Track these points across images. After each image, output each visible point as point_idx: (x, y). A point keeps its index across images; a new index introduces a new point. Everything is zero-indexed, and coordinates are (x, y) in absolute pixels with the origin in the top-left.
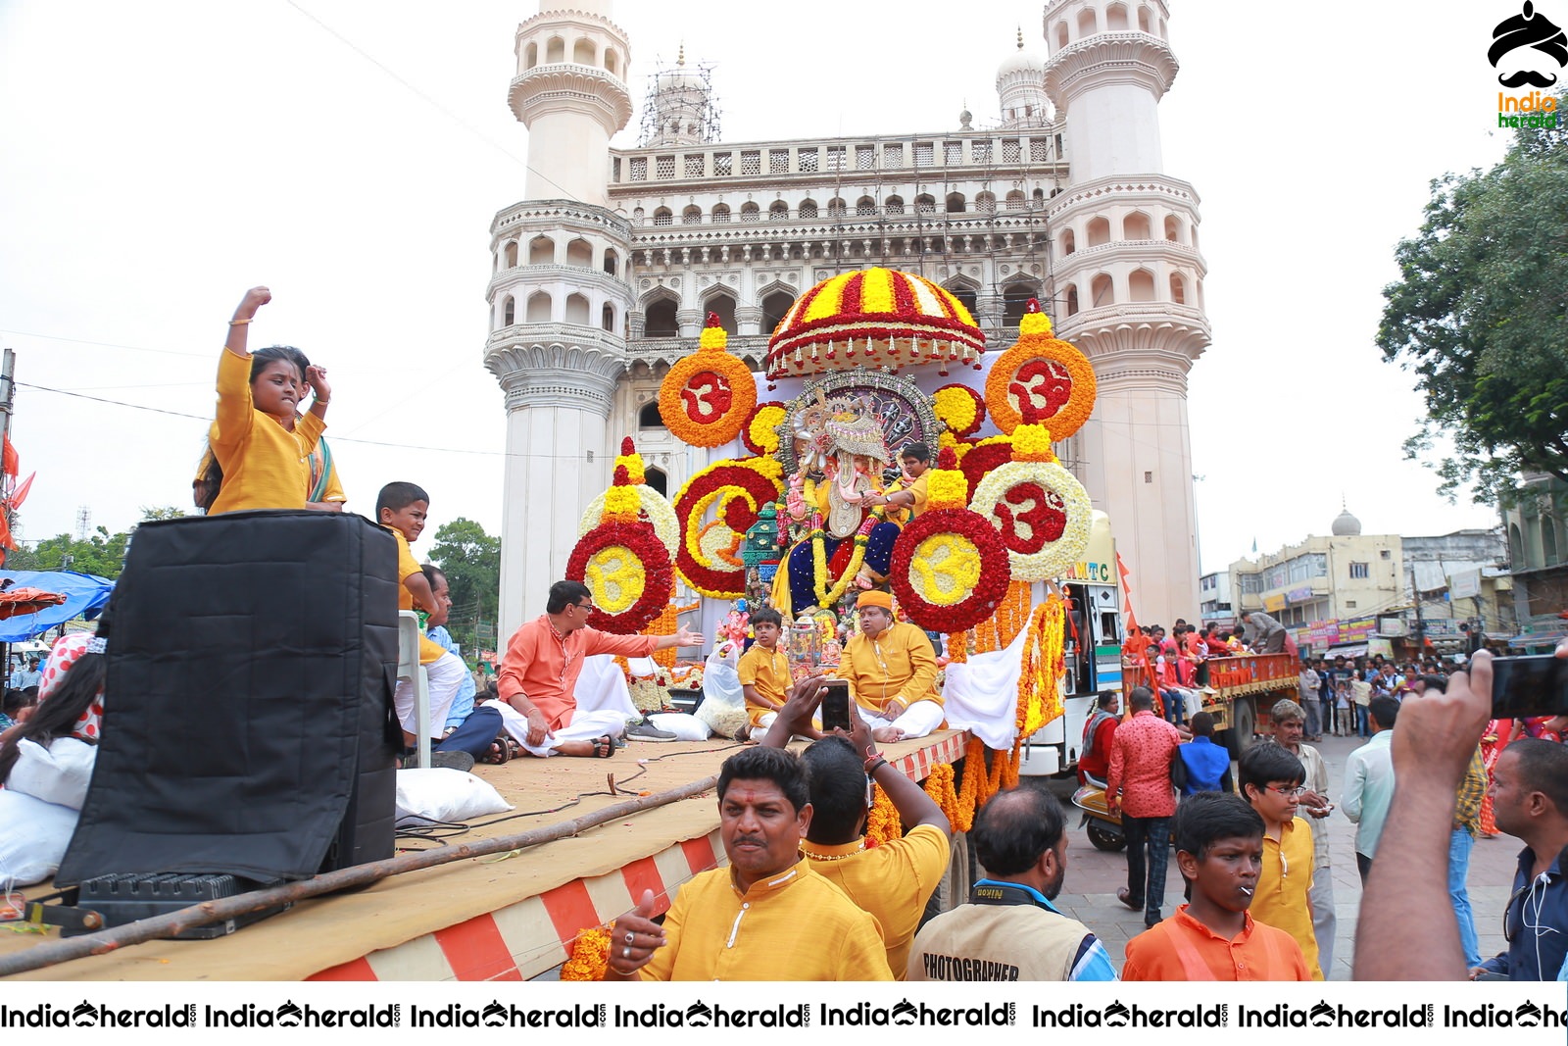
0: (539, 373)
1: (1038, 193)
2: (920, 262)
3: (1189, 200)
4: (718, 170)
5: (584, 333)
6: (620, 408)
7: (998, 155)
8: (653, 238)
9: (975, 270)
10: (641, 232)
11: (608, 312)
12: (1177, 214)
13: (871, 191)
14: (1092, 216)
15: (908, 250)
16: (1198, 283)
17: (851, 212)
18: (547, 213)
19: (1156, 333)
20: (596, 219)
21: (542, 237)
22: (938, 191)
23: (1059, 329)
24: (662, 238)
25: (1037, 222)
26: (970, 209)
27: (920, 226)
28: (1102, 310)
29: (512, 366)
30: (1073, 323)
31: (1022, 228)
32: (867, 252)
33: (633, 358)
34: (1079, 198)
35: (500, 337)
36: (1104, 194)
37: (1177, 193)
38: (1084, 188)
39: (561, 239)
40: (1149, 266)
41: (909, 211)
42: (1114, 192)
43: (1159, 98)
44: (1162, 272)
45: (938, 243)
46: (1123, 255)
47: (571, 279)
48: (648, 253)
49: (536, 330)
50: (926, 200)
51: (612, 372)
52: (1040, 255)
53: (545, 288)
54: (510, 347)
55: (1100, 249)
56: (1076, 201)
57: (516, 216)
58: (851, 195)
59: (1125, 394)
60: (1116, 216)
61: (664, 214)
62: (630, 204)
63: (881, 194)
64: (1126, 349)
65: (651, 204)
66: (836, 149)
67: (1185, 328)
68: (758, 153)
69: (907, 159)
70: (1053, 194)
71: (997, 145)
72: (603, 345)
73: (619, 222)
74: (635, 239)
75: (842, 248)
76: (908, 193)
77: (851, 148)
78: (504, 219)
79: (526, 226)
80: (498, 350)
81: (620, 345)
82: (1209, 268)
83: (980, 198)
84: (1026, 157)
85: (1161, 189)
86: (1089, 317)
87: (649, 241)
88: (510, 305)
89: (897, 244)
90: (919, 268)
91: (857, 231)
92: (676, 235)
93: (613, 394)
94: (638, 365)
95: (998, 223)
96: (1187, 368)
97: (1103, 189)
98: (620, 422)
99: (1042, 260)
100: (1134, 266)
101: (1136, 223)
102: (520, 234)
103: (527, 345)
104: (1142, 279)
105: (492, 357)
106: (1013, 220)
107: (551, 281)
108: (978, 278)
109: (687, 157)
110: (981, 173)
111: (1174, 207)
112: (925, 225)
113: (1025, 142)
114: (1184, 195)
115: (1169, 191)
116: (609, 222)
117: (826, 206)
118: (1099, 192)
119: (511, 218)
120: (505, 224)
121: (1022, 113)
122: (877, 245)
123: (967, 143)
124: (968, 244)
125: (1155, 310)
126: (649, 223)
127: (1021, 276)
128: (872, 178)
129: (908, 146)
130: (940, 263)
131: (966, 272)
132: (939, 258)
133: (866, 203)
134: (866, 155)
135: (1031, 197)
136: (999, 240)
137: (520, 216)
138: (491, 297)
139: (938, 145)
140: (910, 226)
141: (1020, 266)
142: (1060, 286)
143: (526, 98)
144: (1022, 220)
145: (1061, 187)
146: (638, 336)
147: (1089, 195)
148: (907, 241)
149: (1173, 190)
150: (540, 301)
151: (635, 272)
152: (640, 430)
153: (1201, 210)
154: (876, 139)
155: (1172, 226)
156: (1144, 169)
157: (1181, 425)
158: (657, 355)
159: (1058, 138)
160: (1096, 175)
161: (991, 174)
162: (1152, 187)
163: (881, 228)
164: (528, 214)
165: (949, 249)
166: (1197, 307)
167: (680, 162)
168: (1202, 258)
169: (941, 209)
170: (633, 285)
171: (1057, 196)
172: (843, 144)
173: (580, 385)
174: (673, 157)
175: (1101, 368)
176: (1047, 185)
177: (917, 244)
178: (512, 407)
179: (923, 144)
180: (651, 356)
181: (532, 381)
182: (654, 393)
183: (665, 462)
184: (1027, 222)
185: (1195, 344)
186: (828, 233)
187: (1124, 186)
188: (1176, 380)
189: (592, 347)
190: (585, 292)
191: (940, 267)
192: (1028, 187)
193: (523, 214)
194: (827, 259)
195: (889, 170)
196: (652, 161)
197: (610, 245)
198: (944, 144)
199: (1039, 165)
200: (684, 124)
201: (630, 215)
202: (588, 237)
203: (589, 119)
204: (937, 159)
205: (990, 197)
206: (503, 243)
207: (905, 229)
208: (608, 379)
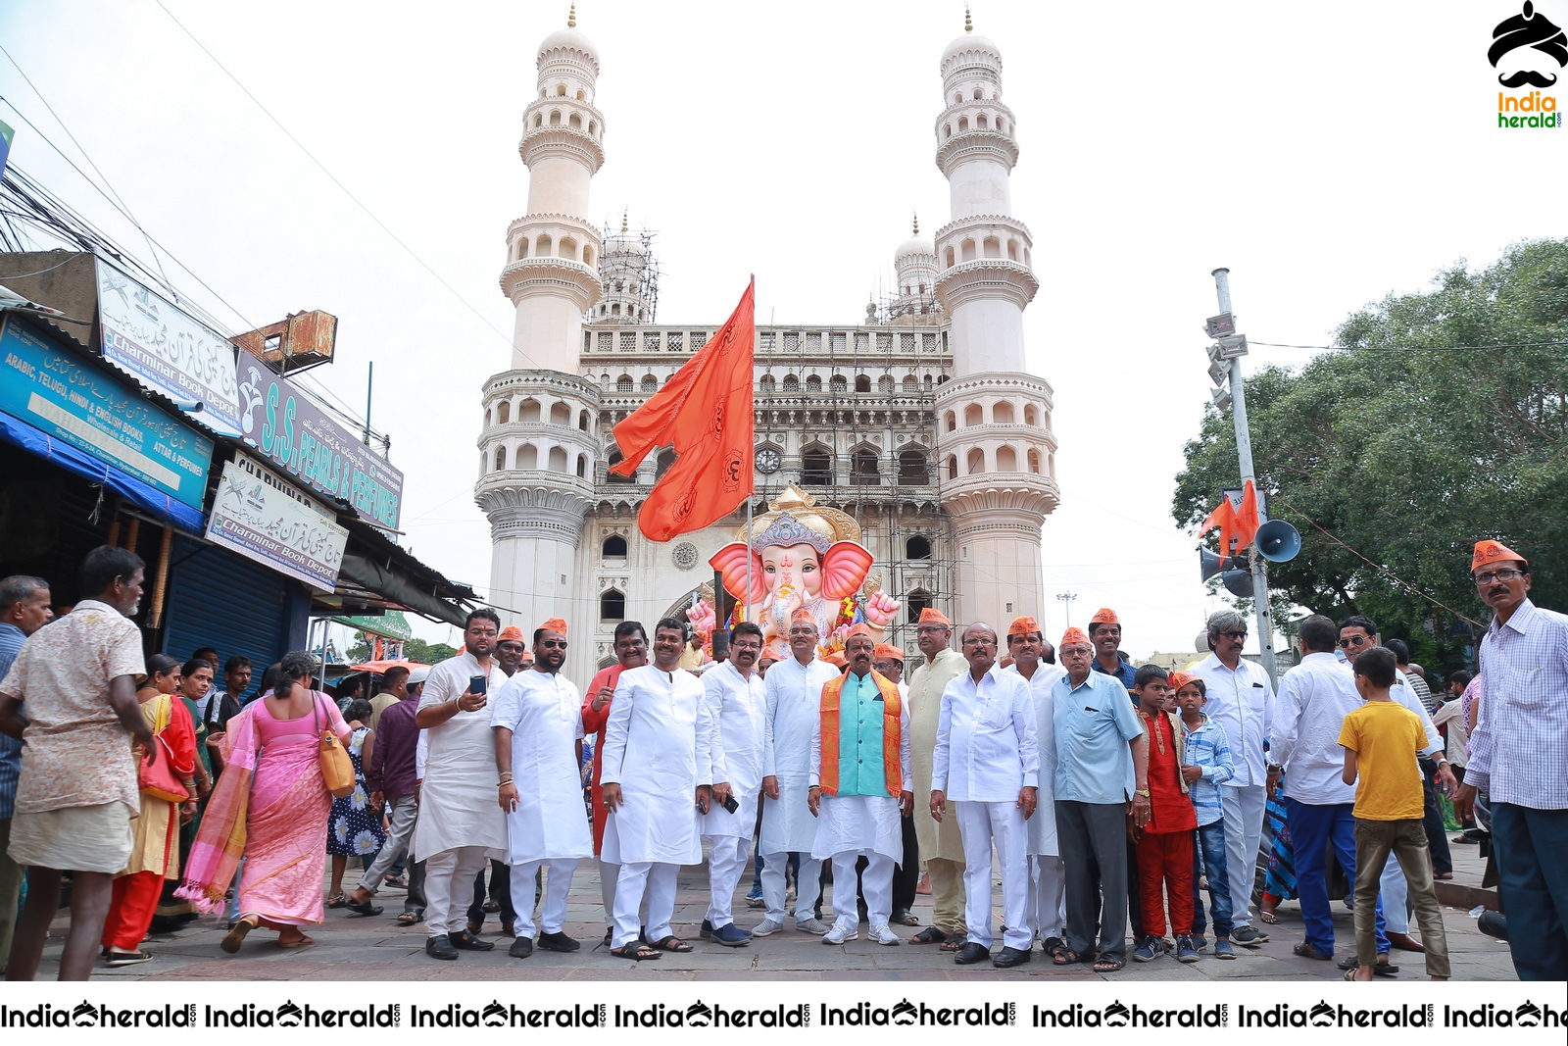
0: (524, 511)
1: (928, 378)
2: (834, 431)
3: (1044, 392)
4: (671, 347)
5: (563, 479)
6: (587, 539)
7: (897, 348)
8: (618, 402)
9: (877, 438)
10: (608, 396)
11: (581, 461)
12: (1034, 403)
13: (796, 371)
14: (969, 402)
15: (824, 421)
16: (1050, 456)
17: (779, 388)
18: (535, 380)
19: (1015, 496)
20: (575, 386)
21: (530, 399)
22: (849, 374)
23: (942, 489)
24: (625, 401)
25: (927, 402)
26: (874, 389)
27: (834, 402)
28: (975, 477)
29: (501, 503)
30: (953, 485)
31: (915, 406)
32: (792, 420)
33: (600, 500)
34: (960, 387)
35: (493, 479)
36: (979, 386)
37: (1034, 387)
38: (964, 380)
39: (547, 402)
40: (1012, 443)
41: (826, 389)
42: (986, 385)
43: (1023, 309)
44: (1022, 448)
45: (848, 416)
46: (992, 435)
47: (554, 435)
48: (613, 413)
49: (524, 475)
50: (839, 379)
51: (582, 511)
52: (929, 428)
53: (532, 441)
54: (502, 489)
55: (975, 429)
56: (957, 390)
57: (509, 381)
58: (780, 373)
59: (992, 542)
60: (988, 404)
61: (625, 380)
62: (598, 371)
63: (804, 373)
64: (994, 507)
65: (615, 372)
66: (768, 334)
67: (1038, 492)
68: (705, 334)
69: (823, 346)
70: (940, 382)
71: (897, 338)
72: (577, 489)
73: (591, 388)
74: (603, 402)
75: (772, 417)
76: (825, 373)
77: (780, 334)
78: (498, 382)
79: (517, 390)
80: (491, 490)
81: (588, 488)
82: (1059, 445)
83: (882, 380)
84: (919, 350)
85: (1022, 384)
86: (964, 482)
87: (614, 404)
88: (501, 454)
89: (816, 415)
90: (832, 435)
91: (784, 404)
92: (637, 400)
93: (582, 528)
94: (604, 504)
95: (896, 402)
96: (1041, 522)
97: (978, 382)
98: (587, 552)
99: (930, 432)
100: (1002, 443)
101: (1003, 409)
102: (512, 395)
103: (517, 488)
104: (1006, 453)
105: (484, 495)
106: (908, 401)
107: (538, 436)
108: (880, 445)
109: (645, 334)
110: (884, 360)
111: (1032, 398)
112: (838, 401)
113: (918, 338)
114: (1040, 388)
115: (1028, 385)
116: (584, 388)
117: (759, 381)
118: (975, 384)
119: (504, 382)
120: (499, 386)
121: (915, 290)
122: (799, 415)
123: (873, 336)
124: (872, 418)
125: (1016, 478)
126: (613, 389)
127: (913, 444)
128: (796, 361)
129: (825, 336)
130: (849, 431)
131: (870, 439)
132: (849, 428)
133: (791, 380)
134: (791, 340)
135: (922, 381)
136: (897, 415)
137: (512, 381)
138: (483, 444)
139: (850, 335)
140: (826, 402)
141: (913, 437)
142: (943, 455)
143: (514, 283)
144: (915, 401)
145: (946, 374)
146: (603, 482)
147: (967, 386)
148: (824, 413)
149: (1032, 385)
150: (527, 451)
151: (602, 427)
152: (603, 558)
153: (1054, 399)
154: (802, 329)
155: (1030, 411)
156: (1010, 368)
157: (1035, 566)
158: (621, 498)
159: (945, 334)
160: (973, 371)
161: (893, 362)
162: (1015, 382)
163: (803, 402)
164: (519, 380)
165: (857, 421)
166: (1048, 476)
167: (640, 338)
168: (1053, 437)
169: (851, 388)
170: (600, 439)
171: (943, 384)
172: (774, 331)
173: (557, 521)
174: (635, 334)
175: (974, 521)
176: (936, 373)
177: (832, 416)
178: (498, 536)
179: (838, 334)
180: (614, 499)
181: (517, 516)
182: (616, 528)
183: (623, 585)
184: (918, 402)
185: (1048, 504)
186: (760, 404)
187: (994, 381)
188: (1031, 531)
189: (569, 491)
190: (563, 445)
191: (849, 434)
192: (920, 373)
193: (515, 379)
194: (759, 425)
195: (810, 355)
196: (616, 336)
197: (584, 407)
198: (855, 335)
199: (929, 355)
200: (626, 284)
201: (598, 380)
202: (567, 401)
203: (569, 302)
204: (847, 347)
205: (890, 379)
206: (496, 402)
207: (822, 404)
208: (579, 516)
